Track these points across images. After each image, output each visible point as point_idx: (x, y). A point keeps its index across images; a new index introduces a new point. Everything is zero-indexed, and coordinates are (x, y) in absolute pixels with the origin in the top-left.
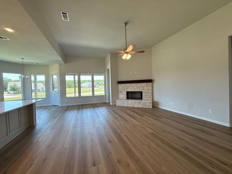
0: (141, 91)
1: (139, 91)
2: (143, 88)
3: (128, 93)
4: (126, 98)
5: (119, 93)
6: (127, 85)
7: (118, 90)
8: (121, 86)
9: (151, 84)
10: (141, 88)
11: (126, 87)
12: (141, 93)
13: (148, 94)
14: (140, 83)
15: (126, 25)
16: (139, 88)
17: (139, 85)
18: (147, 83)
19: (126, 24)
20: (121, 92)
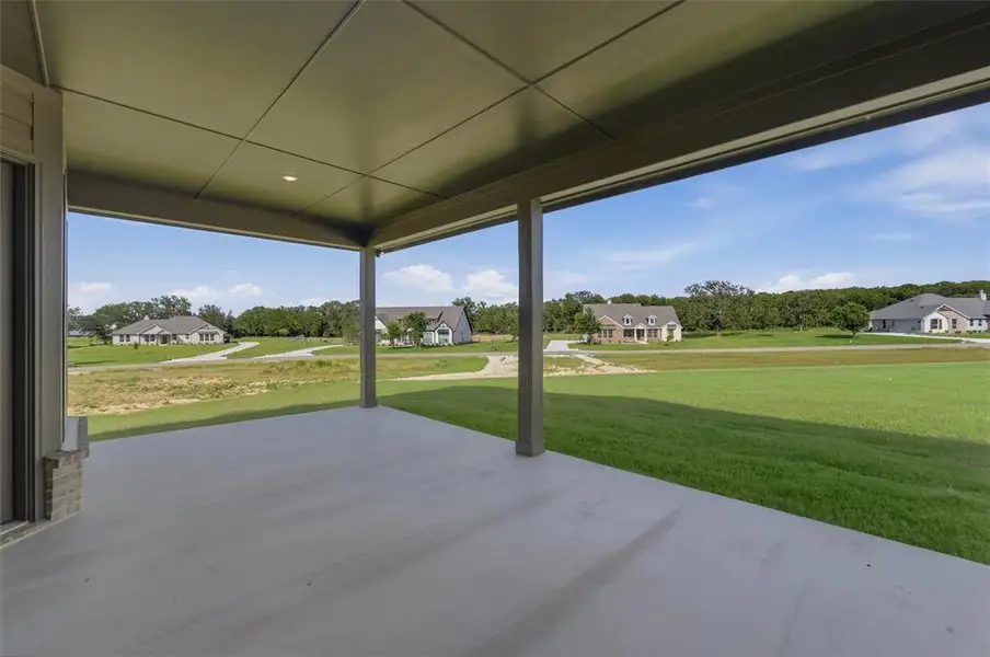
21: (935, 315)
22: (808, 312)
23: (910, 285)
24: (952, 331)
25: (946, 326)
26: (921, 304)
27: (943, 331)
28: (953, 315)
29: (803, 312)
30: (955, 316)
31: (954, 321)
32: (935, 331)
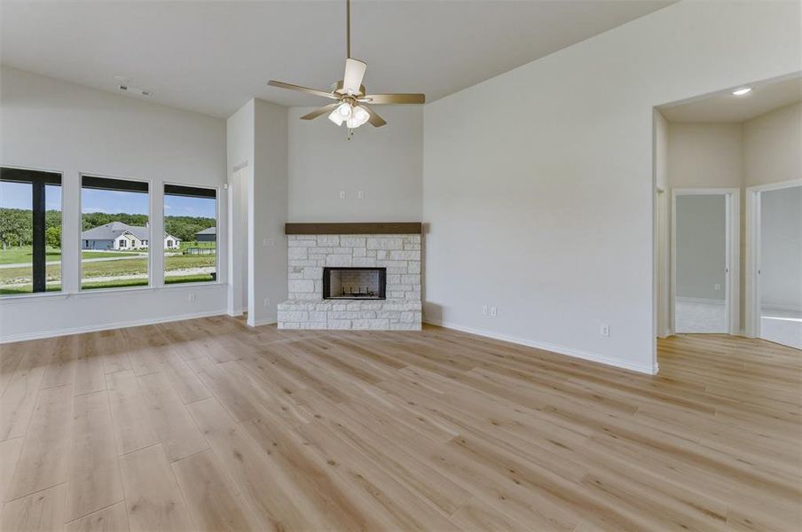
21: (122, 237)
22: (13, 231)
23: (102, 214)
24: (132, 248)
25: (129, 244)
26: (113, 229)
27: (126, 248)
28: (133, 238)
29: (8, 231)
30: (134, 238)
31: (133, 242)
32: (122, 248)
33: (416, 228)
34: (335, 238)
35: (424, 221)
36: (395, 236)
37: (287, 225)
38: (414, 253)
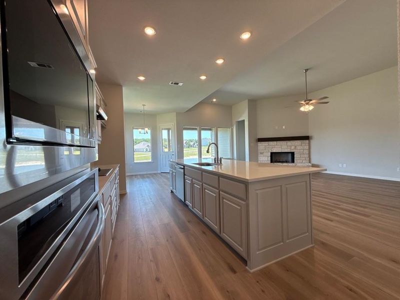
0: (292, 151)
1: (290, 151)
2: (296, 147)
3: (272, 153)
4: (270, 162)
5: (259, 155)
6: (271, 143)
7: (258, 150)
8: (262, 145)
9: (307, 141)
10: (293, 147)
11: (271, 147)
12: (293, 154)
13: (302, 156)
14: (292, 141)
15: (306, 72)
16: (289, 147)
17: (289, 143)
18: (302, 141)
19: (306, 70)
20: (261, 153)
33: (307, 138)
34: (275, 142)
35: (310, 135)
36: (298, 141)
37: (258, 139)
38: (305, 147)
